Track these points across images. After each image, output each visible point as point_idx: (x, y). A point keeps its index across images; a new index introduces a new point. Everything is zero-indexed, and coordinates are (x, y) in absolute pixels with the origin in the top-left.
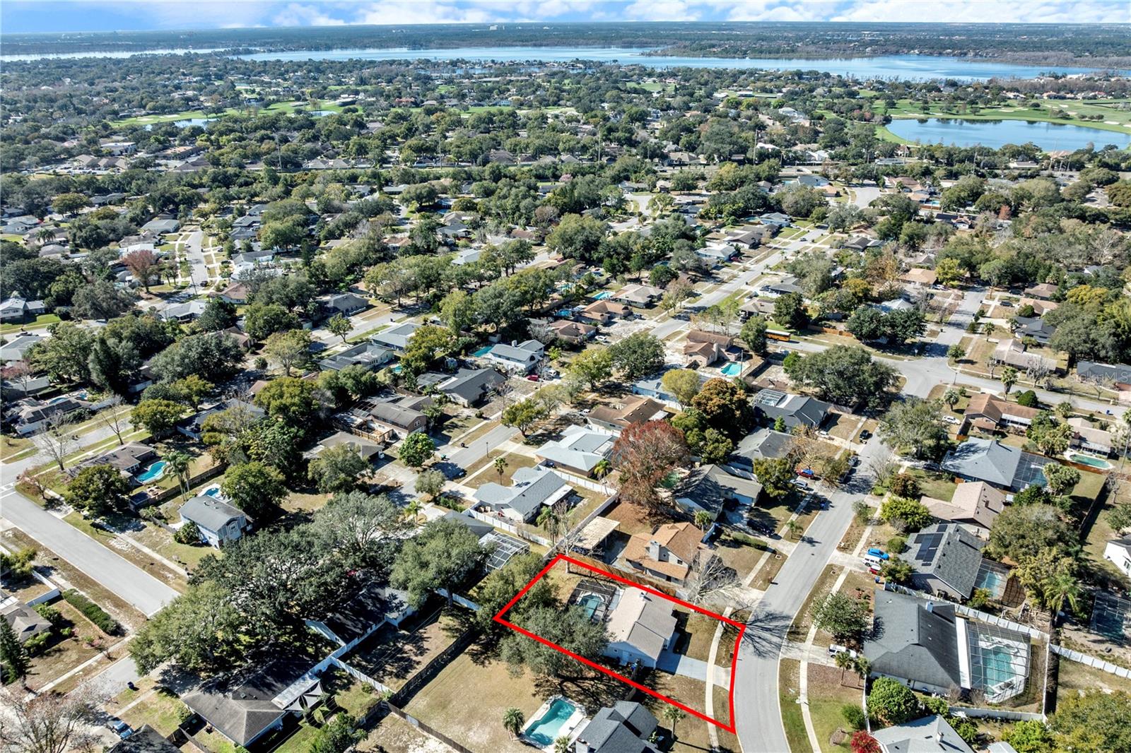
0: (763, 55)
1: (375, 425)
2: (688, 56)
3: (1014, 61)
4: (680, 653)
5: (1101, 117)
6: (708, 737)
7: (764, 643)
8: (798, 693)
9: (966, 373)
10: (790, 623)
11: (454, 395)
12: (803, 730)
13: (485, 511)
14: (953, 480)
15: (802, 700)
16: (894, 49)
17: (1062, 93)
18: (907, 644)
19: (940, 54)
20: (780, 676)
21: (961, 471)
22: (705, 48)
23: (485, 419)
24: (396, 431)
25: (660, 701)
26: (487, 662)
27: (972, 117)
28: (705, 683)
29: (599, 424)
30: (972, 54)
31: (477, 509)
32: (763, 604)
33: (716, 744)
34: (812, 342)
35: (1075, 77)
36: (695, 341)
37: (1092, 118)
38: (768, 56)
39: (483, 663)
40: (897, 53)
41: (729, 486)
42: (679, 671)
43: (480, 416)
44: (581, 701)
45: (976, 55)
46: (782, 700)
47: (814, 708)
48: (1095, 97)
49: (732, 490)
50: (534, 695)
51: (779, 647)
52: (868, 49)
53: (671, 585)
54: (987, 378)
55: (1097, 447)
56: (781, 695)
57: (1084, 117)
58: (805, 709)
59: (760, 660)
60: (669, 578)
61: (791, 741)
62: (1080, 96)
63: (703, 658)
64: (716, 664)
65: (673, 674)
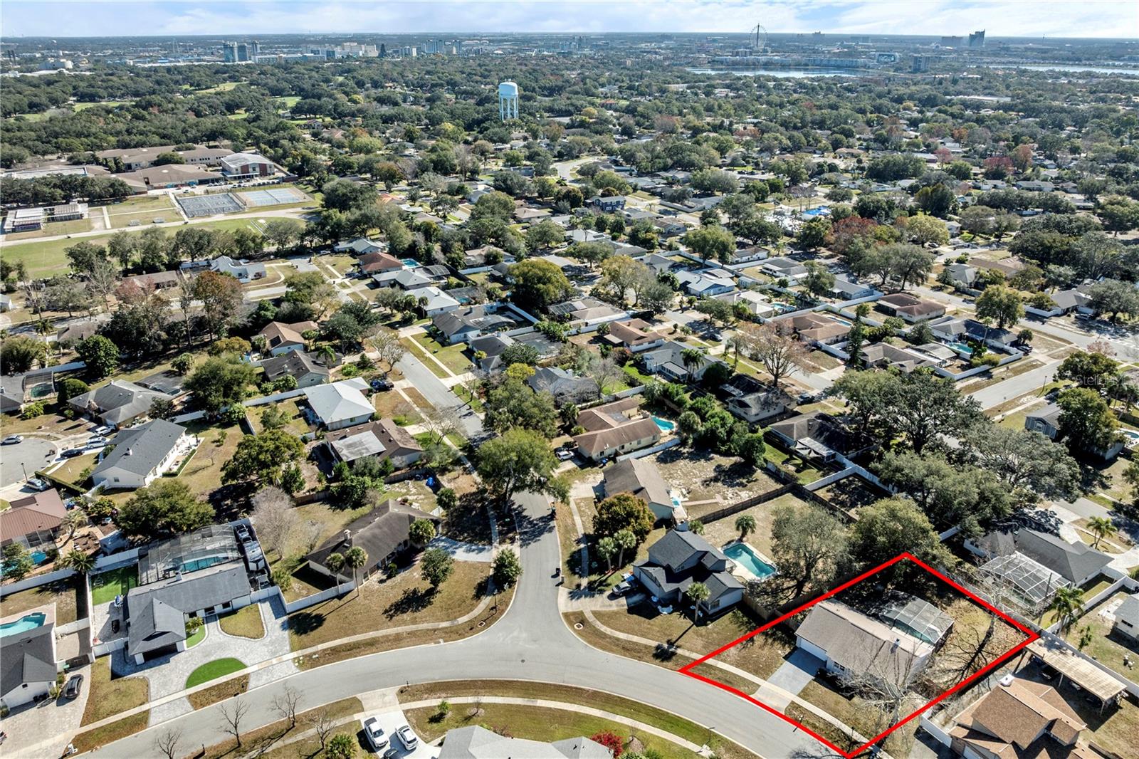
4: (817, 676)
6: (691, 650)
25: (749, 633)
28: (764, 679)
33: (679, 651)
42: (788, 665)
44: (767, 583)
63: (804, 694)
64: (793, 703)
65: (786, 658)
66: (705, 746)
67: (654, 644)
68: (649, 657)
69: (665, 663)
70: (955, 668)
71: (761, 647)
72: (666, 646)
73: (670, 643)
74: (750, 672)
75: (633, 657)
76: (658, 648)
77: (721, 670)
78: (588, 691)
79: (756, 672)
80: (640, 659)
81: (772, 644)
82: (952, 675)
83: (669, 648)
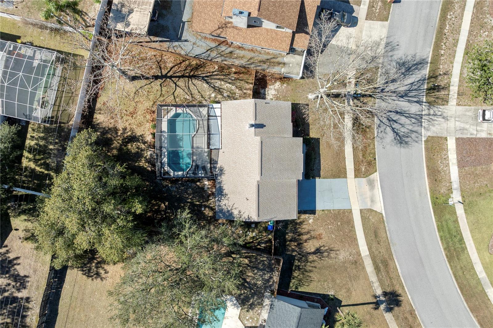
4: (314, 177)
6: (370, 285)
7: (403, 120)
8: (450, 190)
10: (426, 71)
12: (461, 240)
15: (455, 199)
20: (428, 167)
25: (311, 258)
26: (102, 271)
28: (350, 211)
32: (390, 46)
33: (379, 291)
39: (98, 274)
42: (320, 206)
46: (434, 204)
47: (468, 205)
51: (419, 118)
56: (432, 197)
58: (460, 210)
59: (403, 151)
63: (341, 173)
64: (356, 176)
65: (313, 212)
66: (451, 203)
67: (388, 316)
68: (404, 306)
69: (400, 291)
70: (205, 85)
71: (319, 237)
72: (382, 307)
73: (377, 305)
74: (353, 227)
75: (415, 317)
76: (389, 310)
77: (370, 249)
78: (476, 317)
79: (350, 222)
80: (412, 312)
81: (308, 233)
82: (218, 84)
83: (382, 302)
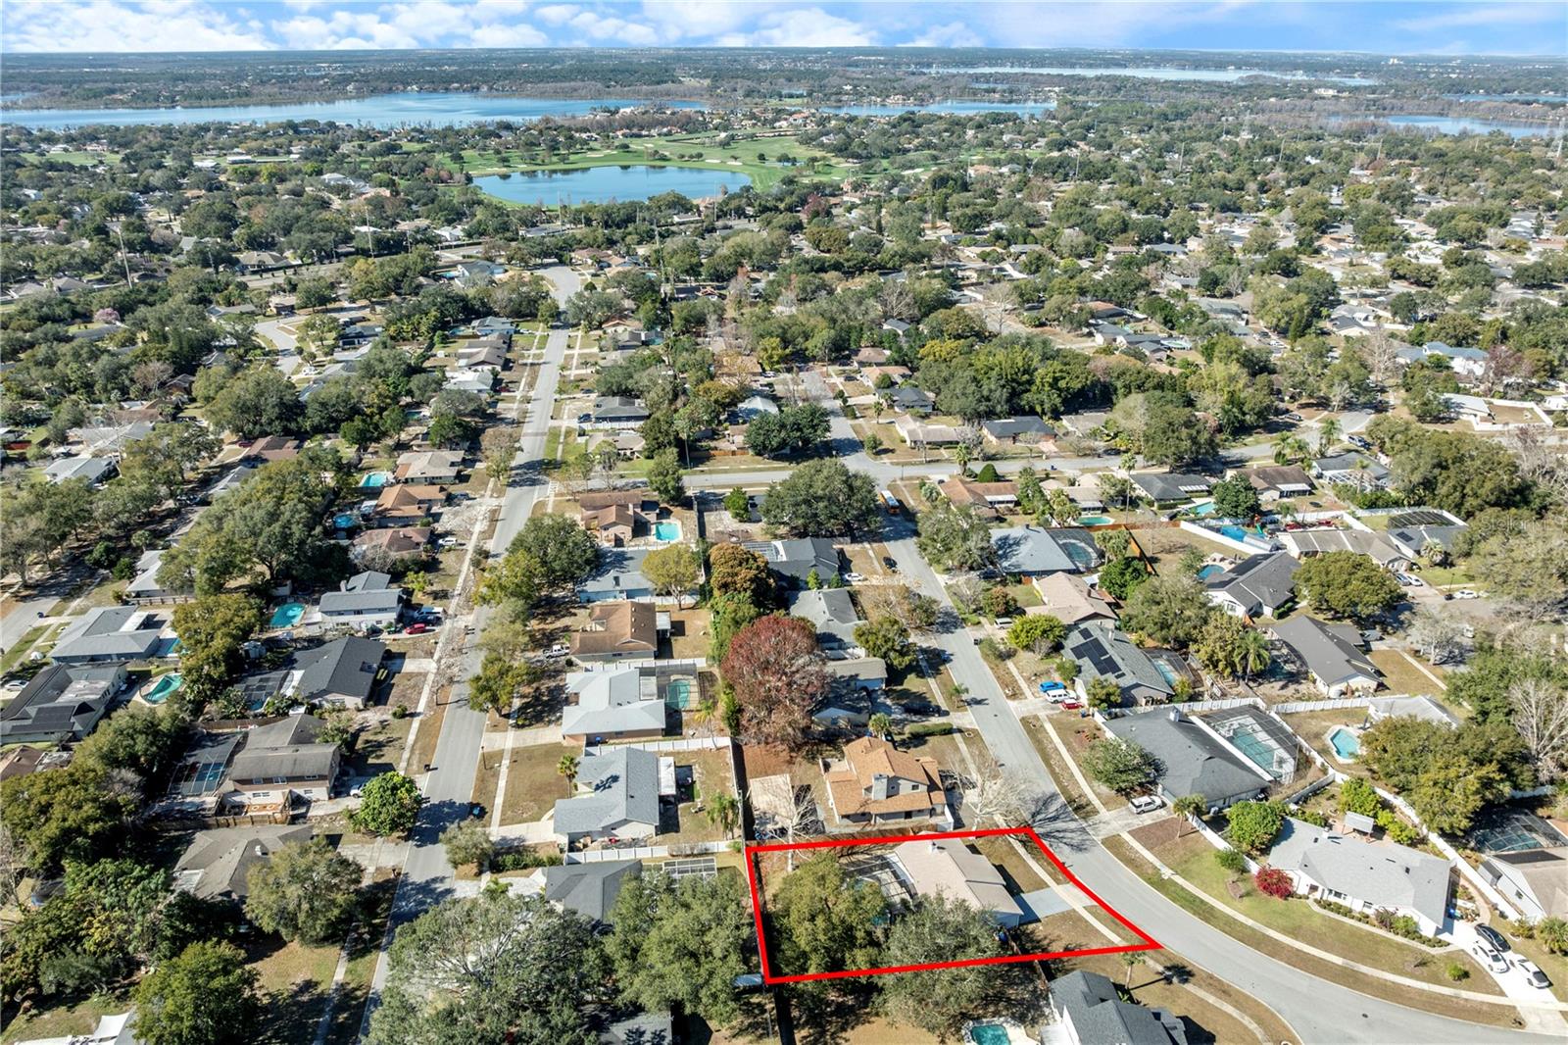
0: (203, 102)
1: (246, 797)
2: (79, 108)
3: (542, 95)
5: (700, 155)
8: (1156, 869)
9: (898, 464)
10: (1063, 799)
11: (330, 697)
12: (1202, 902)
13: (585, 846)
14: (1020, 582)
15: (1167, 873)
16: (385, 85)
17: (635, 131)
18: (1200, 762)
19: (447, 90)
21: (1024, 568)
22: (101, 96)
23: (413, 715)
24: (300, 791)
27: (562, 166)
28: (1075, 911)
29: (595, 659)
30: (485, 88)
31: (572, 849)
32: (1017, 793)
33: (1160, 969)
34: (711, 472)
35: (628, 110)
36: (595, 508)
37: (691, 157)
38: (211, 102)
40: (390, 91)
41: (847, 674)
42: (1041, 914)
43: (404, 714)
44: (996, 1014)
45: (491, 88)
46: (1152, 884)
47: (1185, 874)
48: (669, 133)
49: (854, 677)
50: (943, 1041)
51: (1082, 829)
52: (350, 88)
53: (915, 820)
54: (921, 463)
55: (1089, 504)
56: (1144, 879)
57: (683, 156)
58: (1181, 881)
59: (1088, 855)
60: (908, 815)
61: (1207, 920)
62: (654, 132)
63: (1042, 885)
64: (1057, 884)
65: (1038, 920)
66: (1166, 877)
67: (1189, 986)
68: (1198, 974)
69: (1182, 962)
71: (1059, 938)
72: (1175, 980)
73: (1168, 979)
75: (1219, 980)
76: (1184, 980)
79: (1080, 919)
80: (1212, 977)
81: (1045, 938)
83: (1171, 976)
